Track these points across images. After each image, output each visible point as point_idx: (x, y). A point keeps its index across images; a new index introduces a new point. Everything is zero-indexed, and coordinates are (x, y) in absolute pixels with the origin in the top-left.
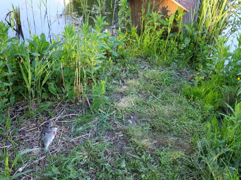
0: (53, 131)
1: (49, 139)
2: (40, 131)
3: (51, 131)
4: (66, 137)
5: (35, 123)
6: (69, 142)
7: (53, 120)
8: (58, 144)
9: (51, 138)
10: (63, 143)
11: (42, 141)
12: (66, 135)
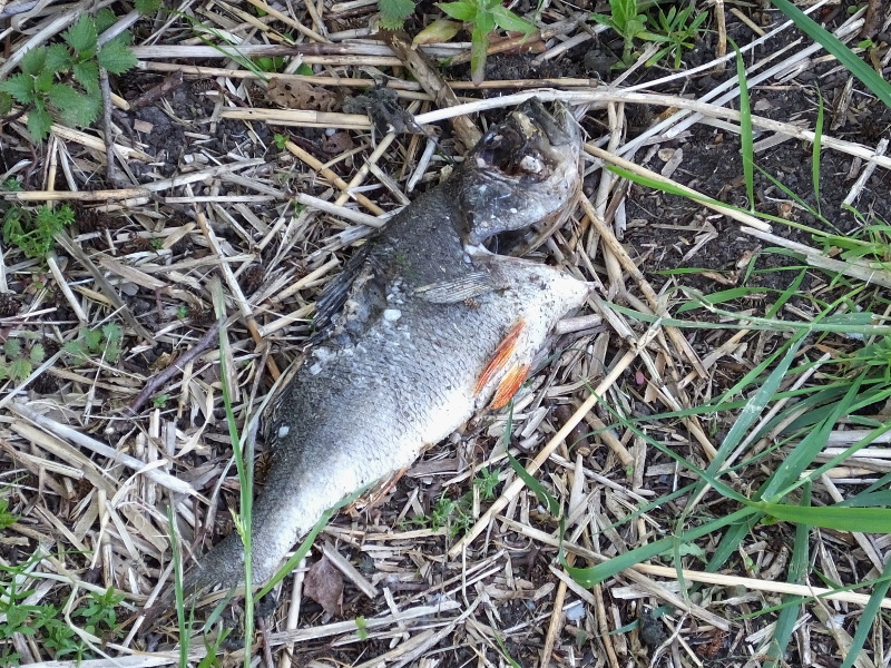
0: (498, 311)
1: (386, 416)
2: (380, 195)
3: (470, 306)
4: (620, 472)
5: (385, 37)
6: (608, 598)
7: (617, 121)
8: (461, 548)
9: (403, 415)
10: (535, 566)
11: (290, 404)
12: (634, 458)
